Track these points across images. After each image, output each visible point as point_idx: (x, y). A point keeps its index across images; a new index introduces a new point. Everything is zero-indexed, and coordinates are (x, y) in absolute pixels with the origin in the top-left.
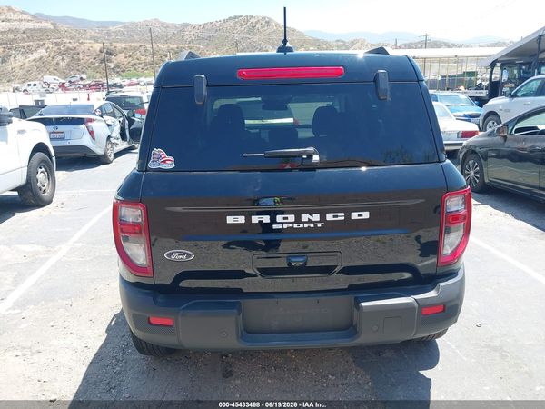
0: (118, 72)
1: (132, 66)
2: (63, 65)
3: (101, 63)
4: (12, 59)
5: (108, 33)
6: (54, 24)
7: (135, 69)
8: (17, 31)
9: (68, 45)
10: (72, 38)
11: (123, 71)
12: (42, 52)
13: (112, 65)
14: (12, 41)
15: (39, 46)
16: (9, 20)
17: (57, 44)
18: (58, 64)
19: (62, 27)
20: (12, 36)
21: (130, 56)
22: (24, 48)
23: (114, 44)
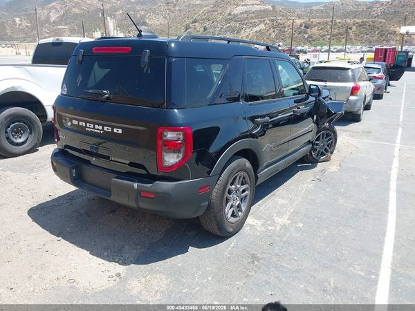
0: (310, 41)
1: (322, 36)
2: (273, 35)
3: (299, 34)
4: (243, 31)
5: (311, 12)
6: (273, 7)
7: (324, 39)
8: (250, 12)
9: (279, 21)
10: (283, 16)
11: (314, 41)
12: (262, 26)
13: (306, 36)
14: (245, 19)
15: (261, 22)
16: (246, 5)
17: (272, 21)
18: (270, 34)
19: (279, 8)
20: (246, 16)
21: (322, 29)
22: (251, 23)
23: (312, 20)
